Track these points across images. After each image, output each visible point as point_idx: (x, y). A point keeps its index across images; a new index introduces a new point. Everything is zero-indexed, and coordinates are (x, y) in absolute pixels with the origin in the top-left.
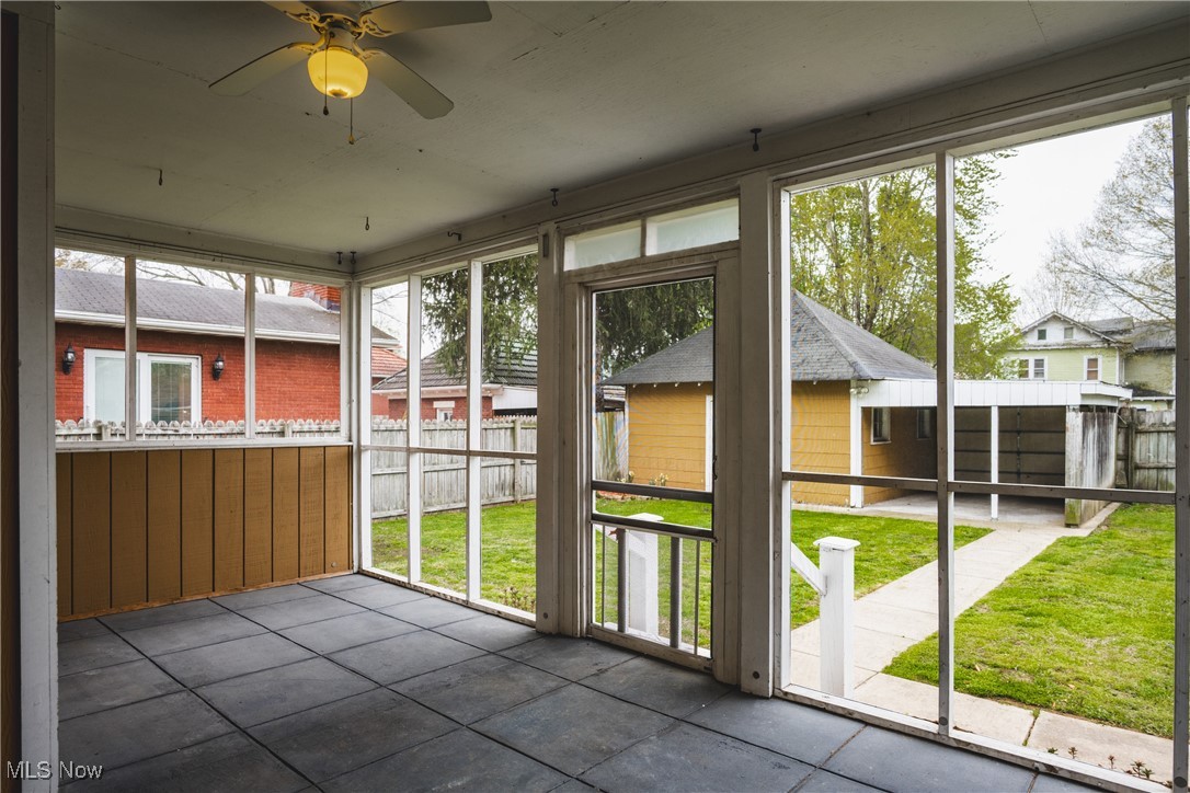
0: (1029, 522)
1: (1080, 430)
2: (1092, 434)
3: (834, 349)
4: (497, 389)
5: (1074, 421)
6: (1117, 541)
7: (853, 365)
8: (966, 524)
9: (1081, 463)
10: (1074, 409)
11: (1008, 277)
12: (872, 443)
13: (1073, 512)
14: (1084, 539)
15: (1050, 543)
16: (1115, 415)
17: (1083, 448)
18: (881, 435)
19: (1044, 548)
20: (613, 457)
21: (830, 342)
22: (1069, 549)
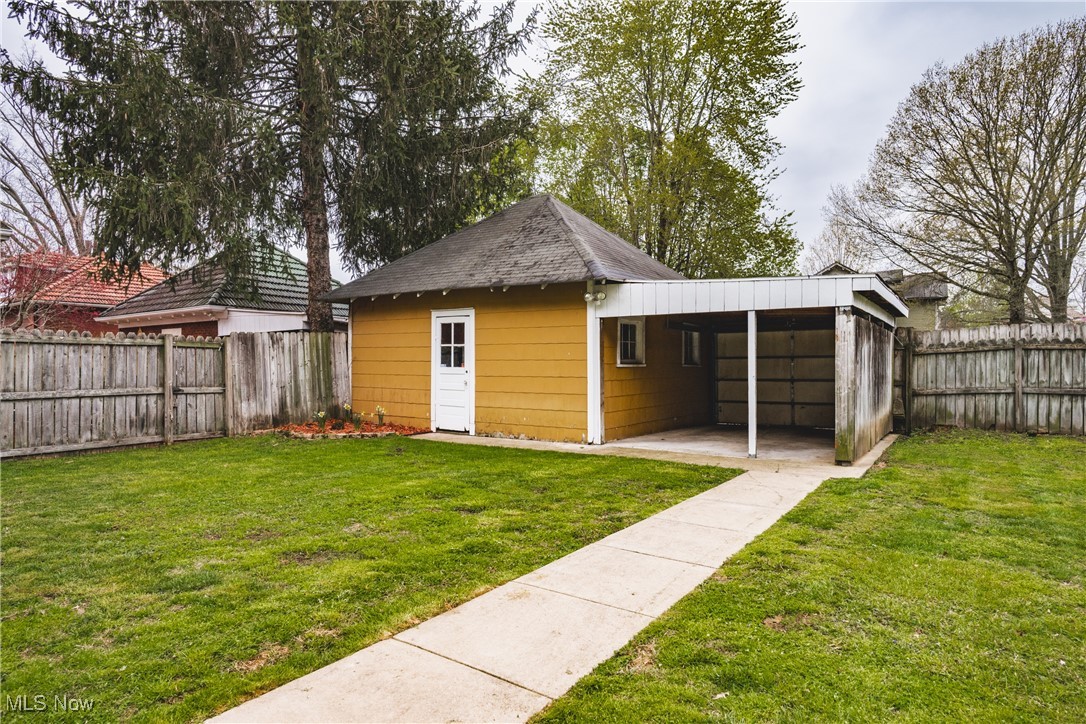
0: (793, 459)
1: (852, 338)
2: (866, 348)
3: (572, 249)
4: (221, 312)
5: (845, 326)
6: (899, 483)
7: (588, 264)
8: (712, 464)
9: (854, 382)
10: (845, 311)
11: (790, 215)
12: (619, 365)
13: (844, 446)
14: (857, 481)
15: (812, 489)
16: (892, 335)
17: (856, 362)
18: (633, 355)
19: (803, 496)
20: (329, 388)
21: (570, 243)
22: (836, 498)
